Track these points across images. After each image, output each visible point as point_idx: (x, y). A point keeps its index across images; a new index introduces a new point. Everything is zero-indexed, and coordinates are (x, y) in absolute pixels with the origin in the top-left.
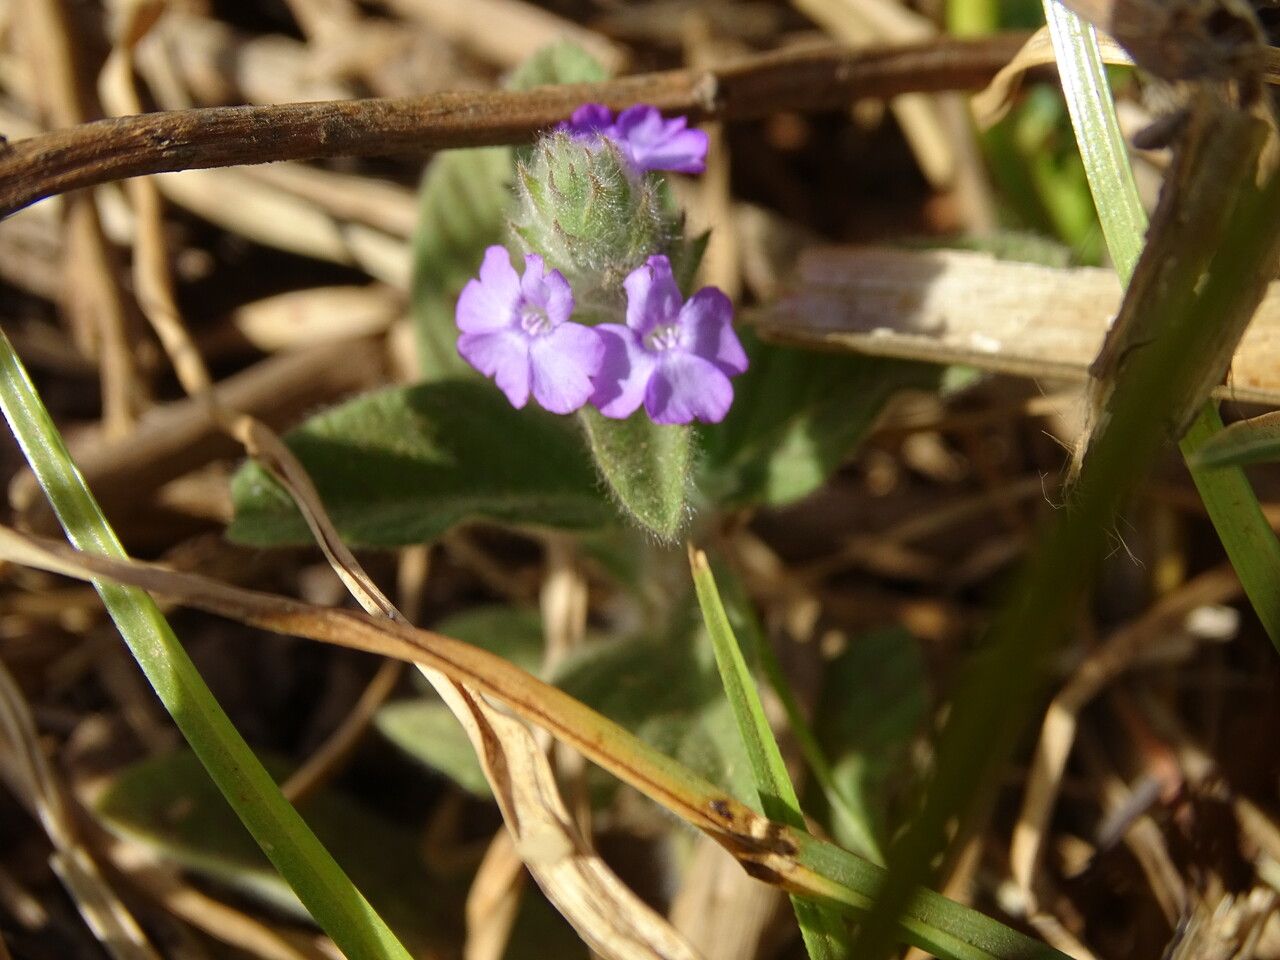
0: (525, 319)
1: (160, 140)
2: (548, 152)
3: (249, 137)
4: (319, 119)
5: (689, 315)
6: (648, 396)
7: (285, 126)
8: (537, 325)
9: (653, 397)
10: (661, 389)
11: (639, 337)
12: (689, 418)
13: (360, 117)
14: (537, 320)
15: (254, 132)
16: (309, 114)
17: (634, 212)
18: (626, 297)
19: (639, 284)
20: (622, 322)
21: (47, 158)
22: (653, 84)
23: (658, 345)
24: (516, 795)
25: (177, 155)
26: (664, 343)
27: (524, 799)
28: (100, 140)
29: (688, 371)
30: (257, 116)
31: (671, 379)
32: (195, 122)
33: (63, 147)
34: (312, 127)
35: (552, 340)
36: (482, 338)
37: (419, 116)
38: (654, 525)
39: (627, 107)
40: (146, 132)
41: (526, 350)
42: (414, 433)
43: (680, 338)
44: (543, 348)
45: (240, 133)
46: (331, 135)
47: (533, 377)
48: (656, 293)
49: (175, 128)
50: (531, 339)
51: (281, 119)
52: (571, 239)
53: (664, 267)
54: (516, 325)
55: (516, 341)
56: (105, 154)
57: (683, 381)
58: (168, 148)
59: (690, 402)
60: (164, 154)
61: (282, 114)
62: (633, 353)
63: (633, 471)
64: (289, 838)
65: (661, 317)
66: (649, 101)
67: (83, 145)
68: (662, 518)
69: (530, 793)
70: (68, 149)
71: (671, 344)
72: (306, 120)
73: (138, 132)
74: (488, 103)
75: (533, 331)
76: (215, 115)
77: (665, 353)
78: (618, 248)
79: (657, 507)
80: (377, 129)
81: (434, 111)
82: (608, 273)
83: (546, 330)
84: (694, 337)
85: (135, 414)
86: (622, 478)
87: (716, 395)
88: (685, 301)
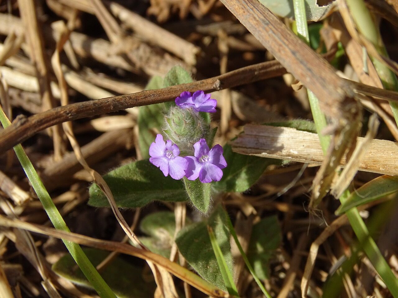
0: (167, 153)
1: (68, 114)
2: (173, 113)
3: (92, 110)
4: (111, 103)
5: (211, 153)
6: (200, 175)
7: (102, 106)
8: (171, 156)
9: (201, 175)
10: (204, 173)
11: (198, 159)
12: (211, 181)
13: (122, 101)
14: (170, 154)
15: (94, 109)
16: (108, 102)
17: (196, 128)
18: (194, 149)
19: (197, 146)
20: (193, 155)
21: (38, 122)
22: (203, 83)
23: (203, 161)
24: (164, 289)
25: (73, 118)
26: (205, 160)
27: (166, 290)
28: (52, 116)
29: (211, 168)
30: (94, 104)
31: (206, 170)
32: (77, 108)
33: (42, 119)
34: (109, 105)
35: (174, 160)
36: (156, 158)
37: (138, 99)
38: (202, 210)
39: (195, 91)
40: (65, 112)
41: (168, 162)
42: (139, 174)
43: (209, 158)
44: (172, 162)
45: (90, 109)
46: (114, 107)
47: (169, 170)
48: (202, 148)
49: (72, 110)
50: (169, 159)
51: (101, 104)
52: (179, 136)
53: (204, 142)
54: (165, 156)
55: (165, 160)
56: (53, 119)
57: (210, 170)
58: (70, 116)
59: (212, 176)
60: (70, 117)
61: (101, 103)
62: (196, 163)
63: (196, 194)
64: (105, 290)
65: (204, 153)
66: (202, 89)
67: (47, 117)
68: (204, 208)
69: (168, 288)
70: (43, 119)
71: (206, 160)
72: (107, 104)
73: (62, 112)
74: (157, 94)
75: (169, 157)
76: (83, 105)
77: (205, 163)
78: (192, 137)
79: (202, 205)
80: (127, 104)
81: (142, 97)
82: (189, 144)
83: (173, 157)
84: (212, 159)
85: (62, 154)
86: (193, 197)
87: (218, 174)
88: (210, 149)
